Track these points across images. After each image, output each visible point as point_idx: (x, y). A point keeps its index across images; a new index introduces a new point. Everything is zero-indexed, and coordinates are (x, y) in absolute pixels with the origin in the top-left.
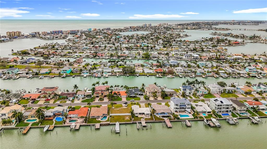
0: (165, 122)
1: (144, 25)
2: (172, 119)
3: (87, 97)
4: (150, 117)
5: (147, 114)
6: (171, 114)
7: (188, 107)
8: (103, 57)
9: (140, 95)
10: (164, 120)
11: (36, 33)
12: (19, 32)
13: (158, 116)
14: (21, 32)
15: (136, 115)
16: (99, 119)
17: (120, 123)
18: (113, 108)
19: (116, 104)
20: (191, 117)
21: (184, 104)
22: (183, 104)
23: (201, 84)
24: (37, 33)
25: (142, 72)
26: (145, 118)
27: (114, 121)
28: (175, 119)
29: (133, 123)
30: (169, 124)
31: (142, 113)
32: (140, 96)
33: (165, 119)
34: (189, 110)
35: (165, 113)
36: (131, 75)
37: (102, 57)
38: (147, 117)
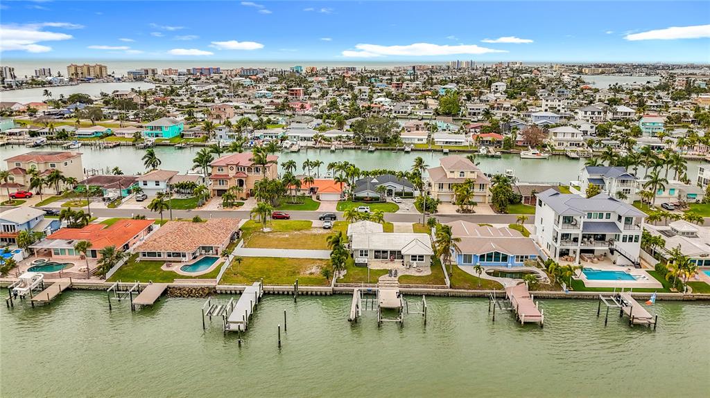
0: (503, 297)
1: (454, 63)
2: (545, 287)
3: (177, 192)
4: (427, 272)
5: (414, 258)
6: (539, 266)
7: (628, 233)
8: (306, 112)
9: (399, 194)
10: (501, 287)
11: (147, 71)
12: (101, 68)
13: (470, 270)
14: (105, 67)
15: (360, 260)
16: (176, 268)
17: (269, 287)
18: (266, 230)
19: (288, 218)
20: (644, 279)
21: (604, 220)
22: (601, 216)
23: (665, 166)
24: (150, 72)
25: (425, 141)
26: (399, 274)
27: (241, 278)
28: (558, 286)
29: (334, 294)
30: (528, 309)
31: (393, 253)
32: (398, 199)
33: (507, 283)
34: (633, 250)
35: (505, 258)
36: (384, 149)
37: (302, 113)
38: (413, 273)
